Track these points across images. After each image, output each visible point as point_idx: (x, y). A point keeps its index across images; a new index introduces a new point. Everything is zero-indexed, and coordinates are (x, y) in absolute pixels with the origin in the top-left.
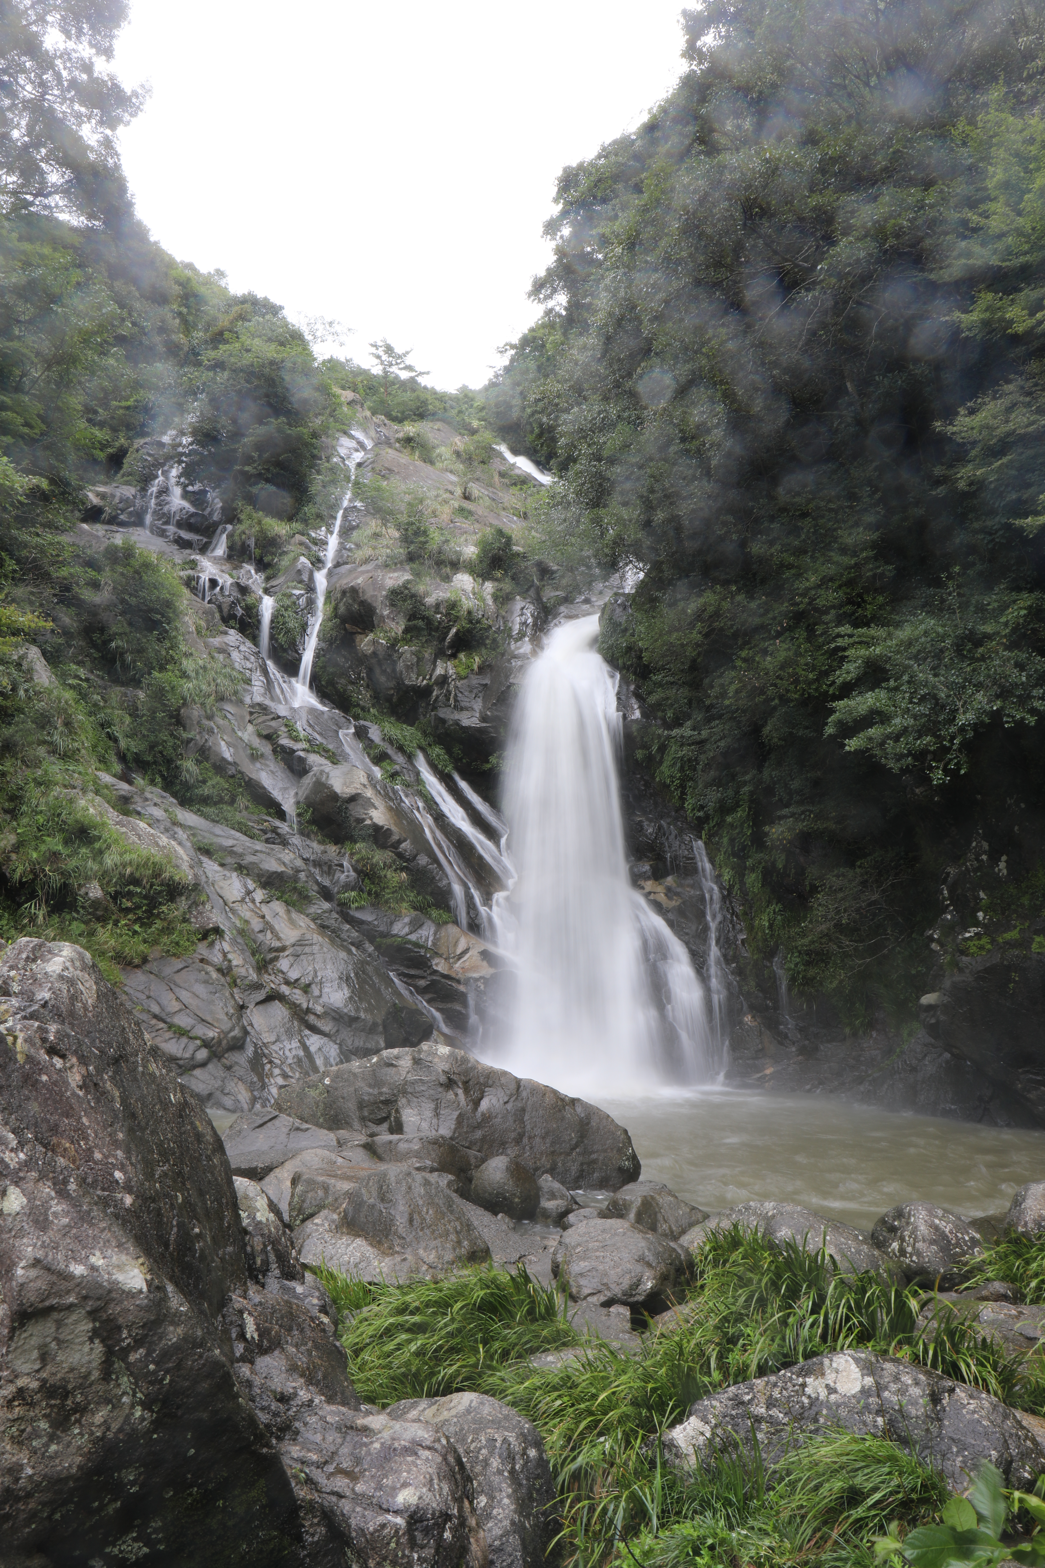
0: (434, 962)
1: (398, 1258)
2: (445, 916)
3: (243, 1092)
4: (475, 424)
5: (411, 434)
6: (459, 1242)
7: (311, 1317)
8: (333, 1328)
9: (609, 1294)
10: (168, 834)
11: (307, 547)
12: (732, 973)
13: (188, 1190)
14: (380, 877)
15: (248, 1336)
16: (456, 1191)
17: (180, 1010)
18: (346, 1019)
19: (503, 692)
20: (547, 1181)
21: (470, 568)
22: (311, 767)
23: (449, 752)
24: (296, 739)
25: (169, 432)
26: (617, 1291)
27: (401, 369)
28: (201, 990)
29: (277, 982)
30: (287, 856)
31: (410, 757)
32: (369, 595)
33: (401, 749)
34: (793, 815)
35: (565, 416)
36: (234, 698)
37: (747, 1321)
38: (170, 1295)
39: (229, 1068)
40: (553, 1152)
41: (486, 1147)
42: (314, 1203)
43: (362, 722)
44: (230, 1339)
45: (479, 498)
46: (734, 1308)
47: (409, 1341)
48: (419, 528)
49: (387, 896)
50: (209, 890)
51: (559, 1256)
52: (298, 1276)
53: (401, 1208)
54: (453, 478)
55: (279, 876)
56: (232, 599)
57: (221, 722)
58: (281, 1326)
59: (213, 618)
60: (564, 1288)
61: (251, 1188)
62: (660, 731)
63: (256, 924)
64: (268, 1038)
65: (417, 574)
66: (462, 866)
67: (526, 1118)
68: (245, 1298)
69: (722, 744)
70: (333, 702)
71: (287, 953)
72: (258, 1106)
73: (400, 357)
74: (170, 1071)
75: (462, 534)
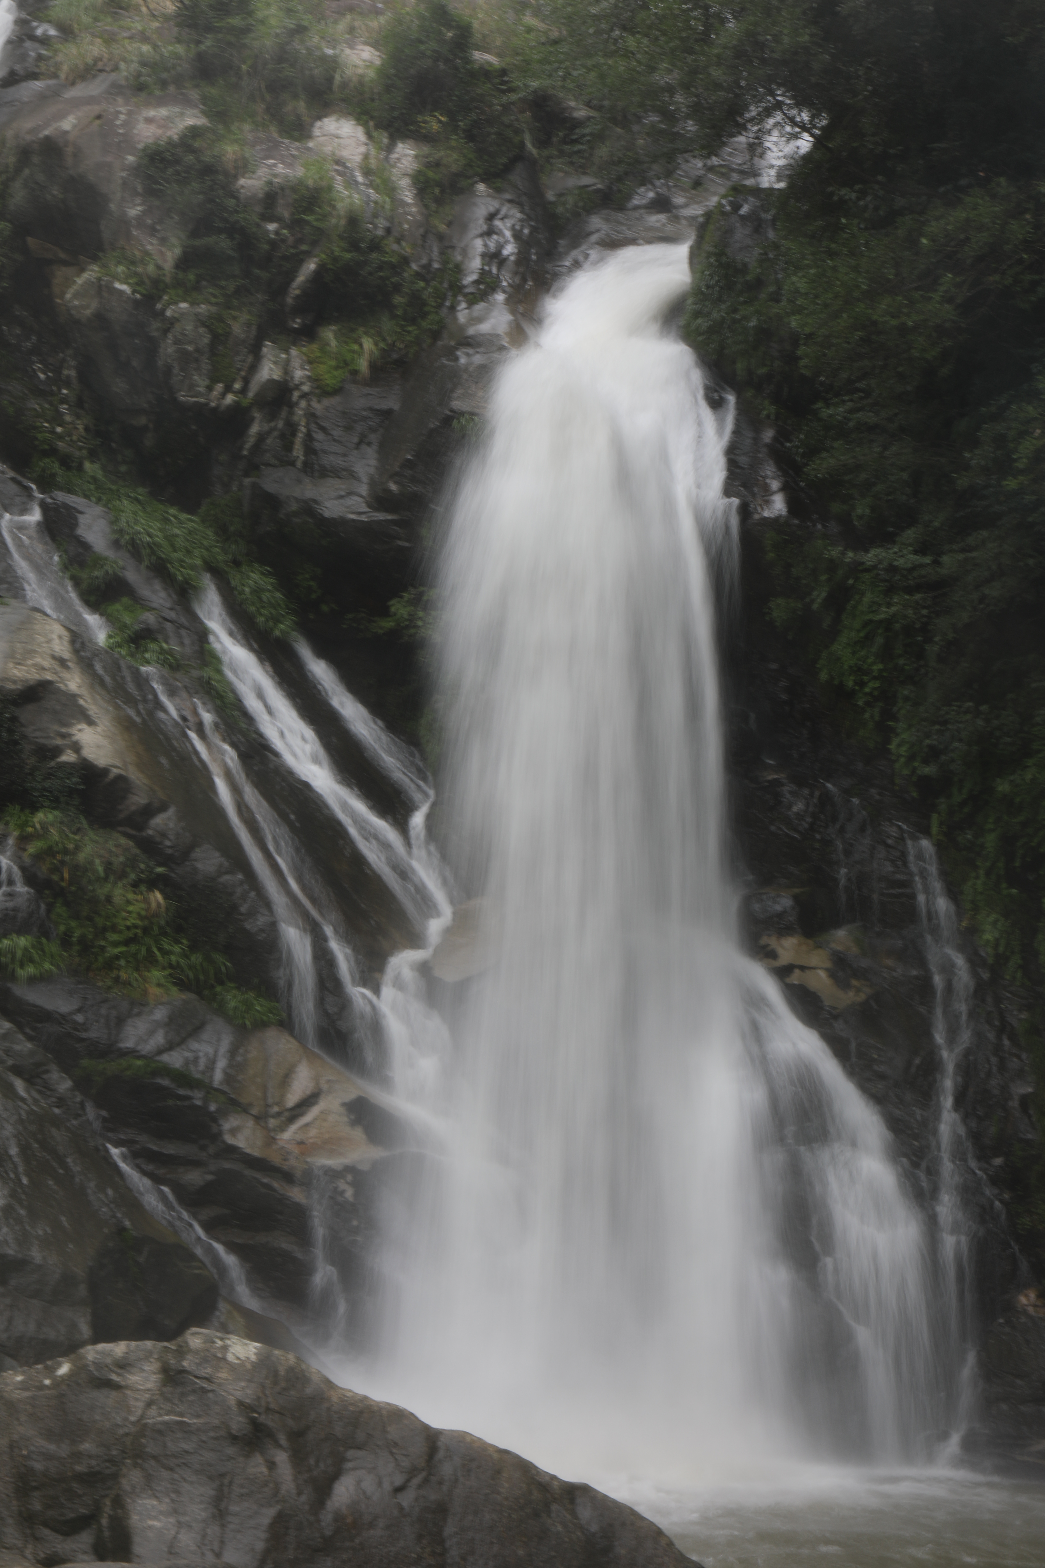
0: (229, 1123)
2: (259, 1008)
12: (994, 1181)
14: (93, 901)
19: (432, 433)
21: (359, 104)
23: (285, 583)
31: (184, 593)
32: (90, 161)
33: (161, 570)
43: (61, 496)
49: (112, 951)
62: (835, 552)
65: (219, 114)
67: (449, 1529)
69: (994, 591)
75: (341, 13)
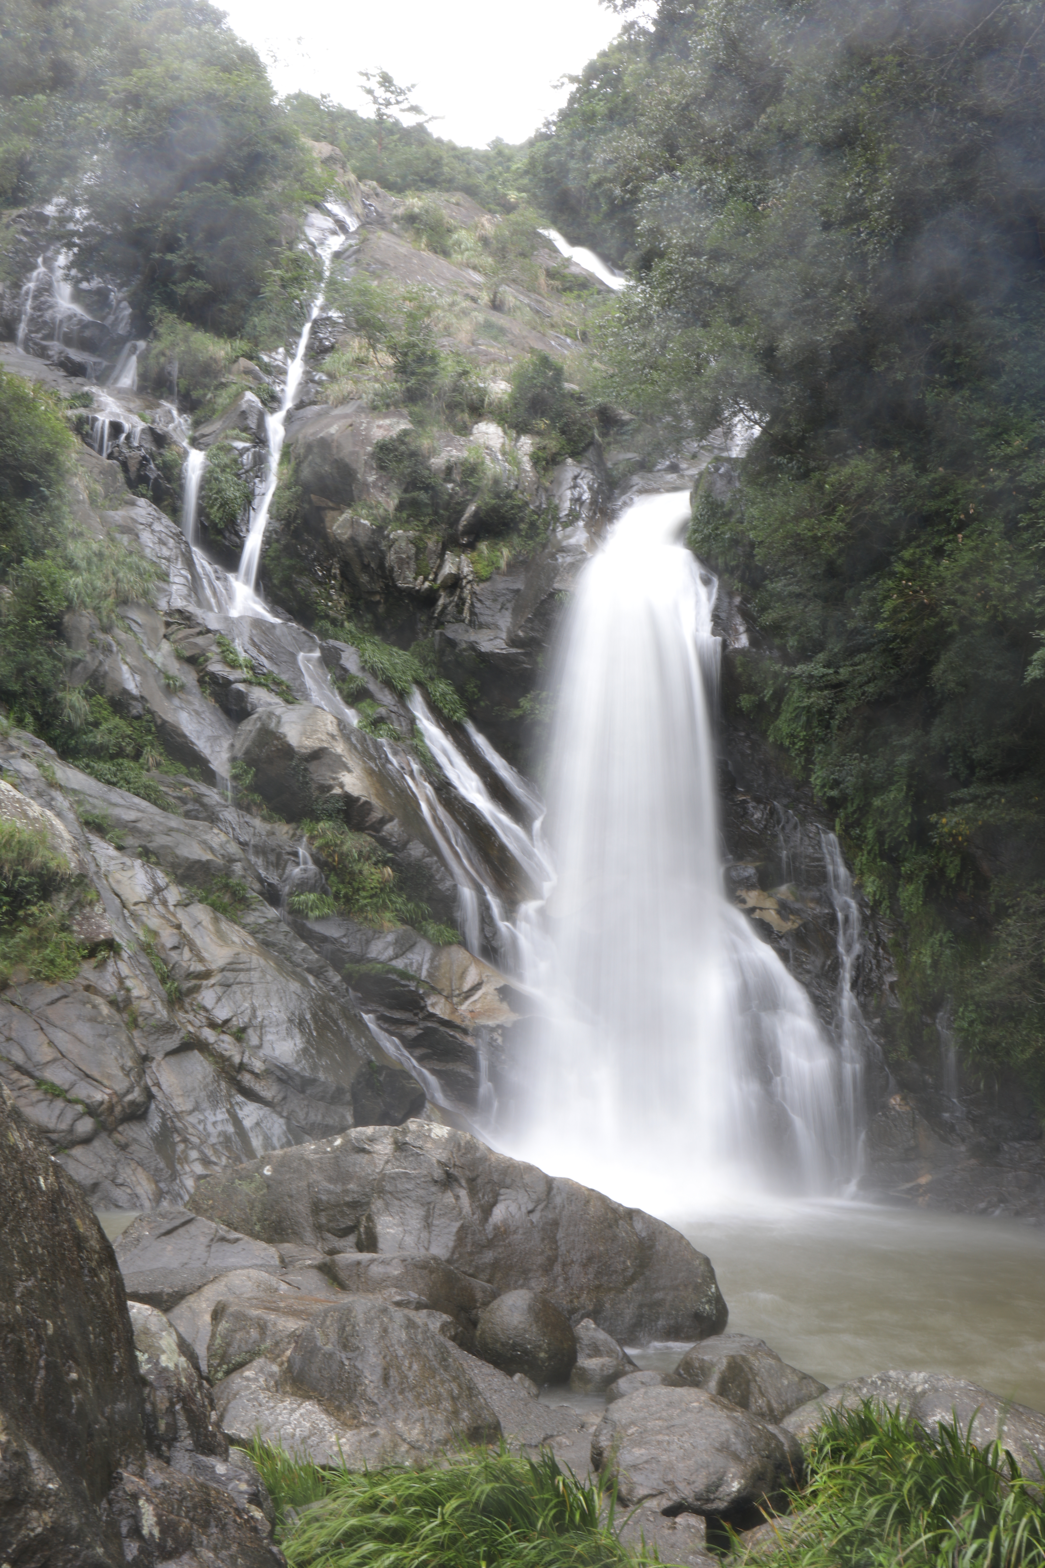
0: (430, 1001)
1: (365, 1433)
2: (448, 933)
3: (144, 1182)
4: (513, 196)
5: (416, 210)
6: (456, 1413)
7: (236, 1509)
8: (268, 1527)
9: (675, 1497)
10: (41, 801)
11: (257, 378)
12: (874, 1032)
13: (62, 1317)
14: (352, 873)
15: (145, 1532)
16: (453, 1339)
17: (54, 1060)
18: (298, 1081)
19: (543, 602)
20: (587, 1328)
21: (500, 416)
22: (254, 707)
23: (460, 690)
24: (233, 665)
25: (55, 200)
26: (687, 1492)
27: (403, 110)
28: (85, 1030)
29: (198, 1023)
30: (217, 838)
31: (402, 696)
32: (347, 449)
33: (388, 683)
34: (974, 798)
35: (650, 187)
36: (142, 601)
37: (878, 1543)
38: (34, 1466)
39: (123, 1147)
40: (598, 1288)
41: (499, 1275)
42: (245, 1348)
43: (331, 642)
44: (118, 1535)
45: (516, 308)
46: (860, 1525)
47: (378, 1554)
48: (423, 353)
49: (363, 902)
50: (101, 884)
51: (602, 1438)
52: (219, 1450)
53: (373, 1360)
54: (477, 277)
55: (204, 867)
56: (143, 452)
57: (122, 636)
58: (192, 1520)
59: (115, 480)
60: (609, 1487)
61: (154, 1319)
62: (777, 667)
63: (168, 938)
64: (181, 1104)
65: (419, 422)
66: (476, 860)
67: (560, 1235)
68: (141, 1477)
69: (870, 689)
70: (290, 611)
71: (212, 981)
72: (165, 1204)
73: (401, 92)
74: (39, 1143)
75: (488, 363)
